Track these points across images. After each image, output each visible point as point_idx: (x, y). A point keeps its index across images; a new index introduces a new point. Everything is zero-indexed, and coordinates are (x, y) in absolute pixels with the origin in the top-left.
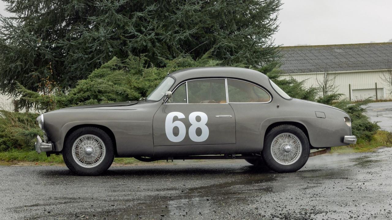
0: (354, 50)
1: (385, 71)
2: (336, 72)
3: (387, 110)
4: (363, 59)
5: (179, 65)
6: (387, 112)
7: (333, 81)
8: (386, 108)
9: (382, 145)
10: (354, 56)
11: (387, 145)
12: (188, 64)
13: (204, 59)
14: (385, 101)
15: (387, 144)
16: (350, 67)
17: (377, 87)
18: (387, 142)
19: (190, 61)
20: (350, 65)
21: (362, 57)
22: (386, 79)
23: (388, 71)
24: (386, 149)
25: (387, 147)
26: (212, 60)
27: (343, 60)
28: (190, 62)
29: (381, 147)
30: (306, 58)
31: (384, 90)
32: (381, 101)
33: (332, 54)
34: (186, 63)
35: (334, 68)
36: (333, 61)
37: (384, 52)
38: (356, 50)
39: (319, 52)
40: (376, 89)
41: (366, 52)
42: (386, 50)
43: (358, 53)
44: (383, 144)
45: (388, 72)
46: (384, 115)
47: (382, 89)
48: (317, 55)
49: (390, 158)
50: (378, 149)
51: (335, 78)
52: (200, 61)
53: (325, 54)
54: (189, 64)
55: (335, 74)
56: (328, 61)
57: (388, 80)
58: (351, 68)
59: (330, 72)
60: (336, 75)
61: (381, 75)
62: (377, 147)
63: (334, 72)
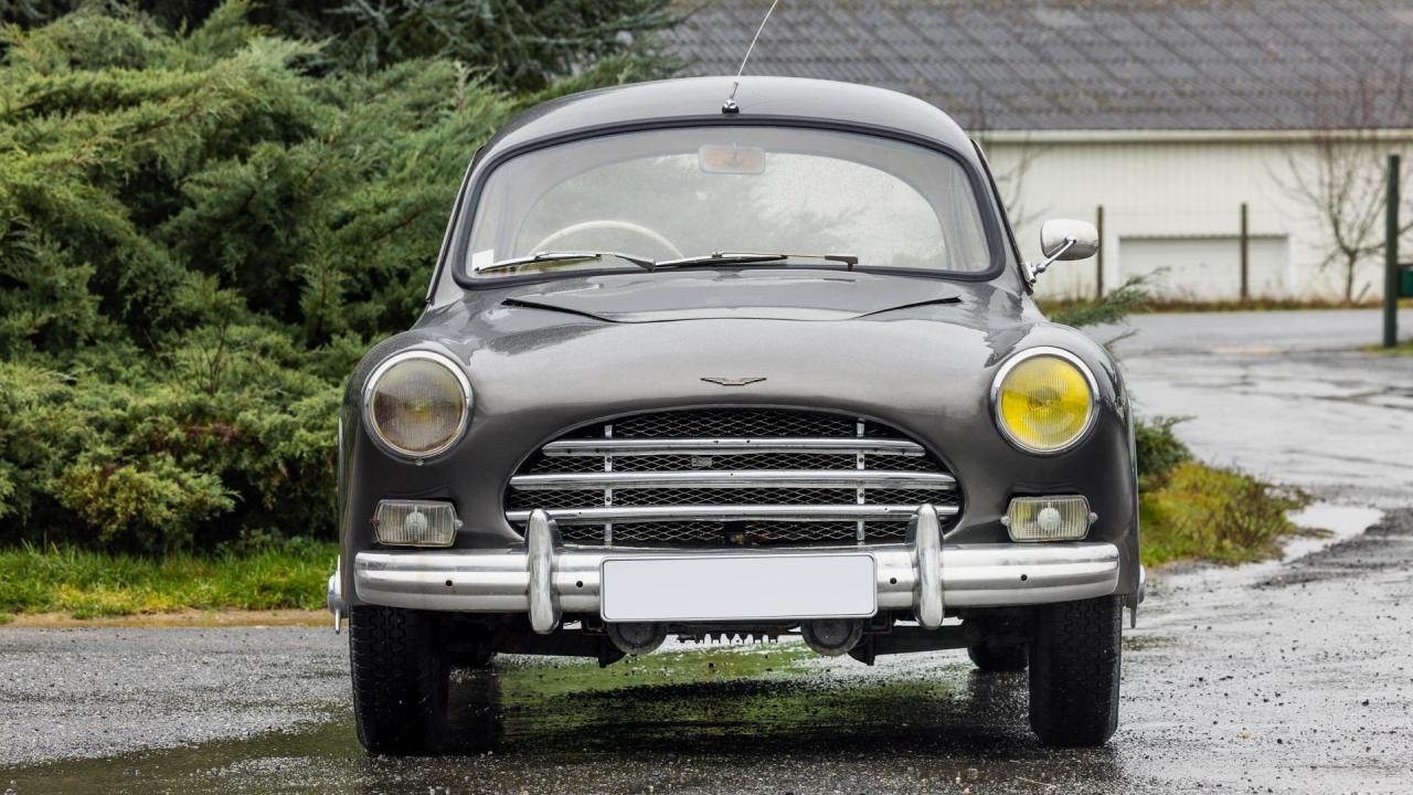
0: (1141, 18)
1: (1301, 142)
2: (1035, 135)
3: (1288, 355)
4: (1184, 71)
5: (76, 55)
6: (1287, 369)
7: (1015, 181)
8: (1286, 344)
9: (1192, 554)
10: (1141, 51)
11: (1218, 554)
12: (126, 52)
13: (219, 29)
14: (1290, 305)
15: (1220, 548)
16: (1111, 109)
17: (1253, 229)
18: (1223, 535)
19: (138, 35)
20: (1114, 102)
21: (1183, 59)
22: (1303, 189)
23: (1317, 142)
24: (1213, 574)
25: (1219, 561)
26: (262, 38)
27: (1080, 72)
28: (140, 45)
29: (1183, 562)
30: (878, 51)
31: (1293, 245)
32: (1269, 305)
33: (1019, 38)
34: (113, 44)
35: (1022, 115)
36: (1024, 72)
37: (1305, 34)
38: (1151, 21)
39: (951, 23)
40: (1244, 240)
41: (1207, 33)
42: (1316, 24)
43: (1165, 34)
44: (1194, 548)
45: (1313, 149)
46: (1264, 386)
47: (1280, 239)
48: (937, 35)
49: (1199, 627)
50: (1161, 574)
51: (1023, 167)
52: (197, 38)
53: (979, 35)
54: (133, 55)
55: (1027, 144)
56: (997, 72)
57: (1316, 191)
58: (1117, 119)
59: (997, 136)
60: (1029, 155)
61: (1277, 162)
62: (1162, 560)
63: (1021, 135)
